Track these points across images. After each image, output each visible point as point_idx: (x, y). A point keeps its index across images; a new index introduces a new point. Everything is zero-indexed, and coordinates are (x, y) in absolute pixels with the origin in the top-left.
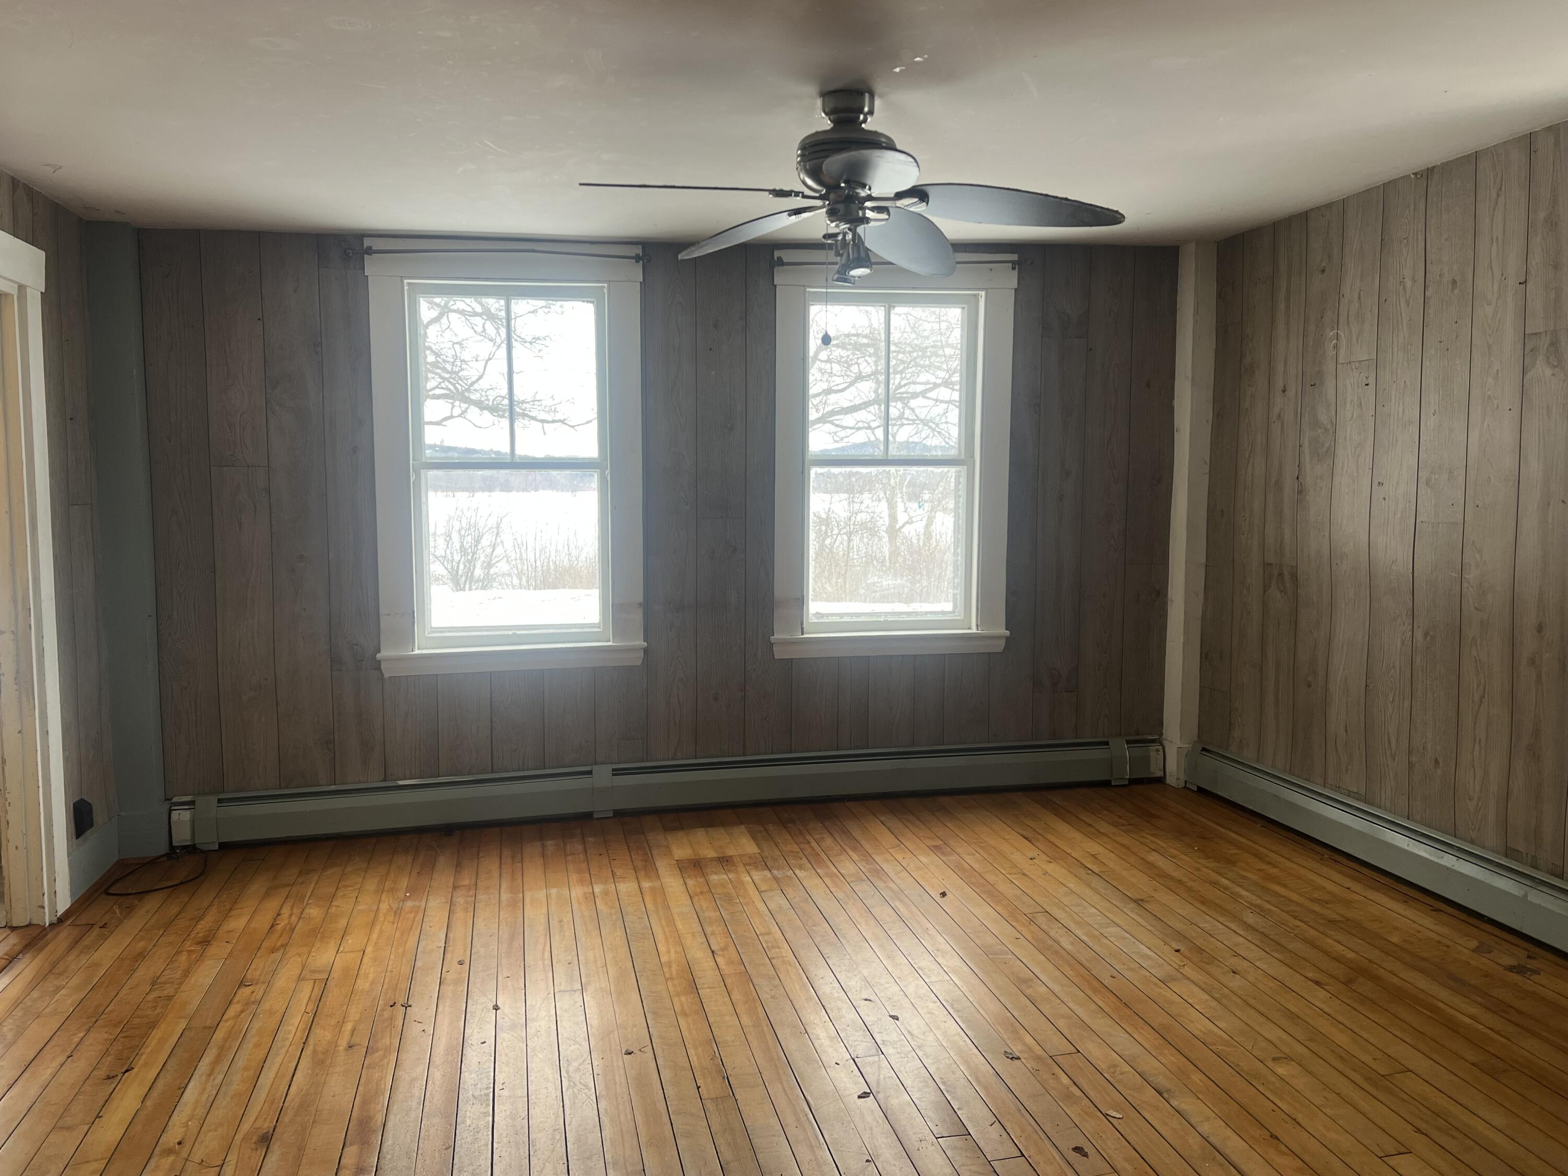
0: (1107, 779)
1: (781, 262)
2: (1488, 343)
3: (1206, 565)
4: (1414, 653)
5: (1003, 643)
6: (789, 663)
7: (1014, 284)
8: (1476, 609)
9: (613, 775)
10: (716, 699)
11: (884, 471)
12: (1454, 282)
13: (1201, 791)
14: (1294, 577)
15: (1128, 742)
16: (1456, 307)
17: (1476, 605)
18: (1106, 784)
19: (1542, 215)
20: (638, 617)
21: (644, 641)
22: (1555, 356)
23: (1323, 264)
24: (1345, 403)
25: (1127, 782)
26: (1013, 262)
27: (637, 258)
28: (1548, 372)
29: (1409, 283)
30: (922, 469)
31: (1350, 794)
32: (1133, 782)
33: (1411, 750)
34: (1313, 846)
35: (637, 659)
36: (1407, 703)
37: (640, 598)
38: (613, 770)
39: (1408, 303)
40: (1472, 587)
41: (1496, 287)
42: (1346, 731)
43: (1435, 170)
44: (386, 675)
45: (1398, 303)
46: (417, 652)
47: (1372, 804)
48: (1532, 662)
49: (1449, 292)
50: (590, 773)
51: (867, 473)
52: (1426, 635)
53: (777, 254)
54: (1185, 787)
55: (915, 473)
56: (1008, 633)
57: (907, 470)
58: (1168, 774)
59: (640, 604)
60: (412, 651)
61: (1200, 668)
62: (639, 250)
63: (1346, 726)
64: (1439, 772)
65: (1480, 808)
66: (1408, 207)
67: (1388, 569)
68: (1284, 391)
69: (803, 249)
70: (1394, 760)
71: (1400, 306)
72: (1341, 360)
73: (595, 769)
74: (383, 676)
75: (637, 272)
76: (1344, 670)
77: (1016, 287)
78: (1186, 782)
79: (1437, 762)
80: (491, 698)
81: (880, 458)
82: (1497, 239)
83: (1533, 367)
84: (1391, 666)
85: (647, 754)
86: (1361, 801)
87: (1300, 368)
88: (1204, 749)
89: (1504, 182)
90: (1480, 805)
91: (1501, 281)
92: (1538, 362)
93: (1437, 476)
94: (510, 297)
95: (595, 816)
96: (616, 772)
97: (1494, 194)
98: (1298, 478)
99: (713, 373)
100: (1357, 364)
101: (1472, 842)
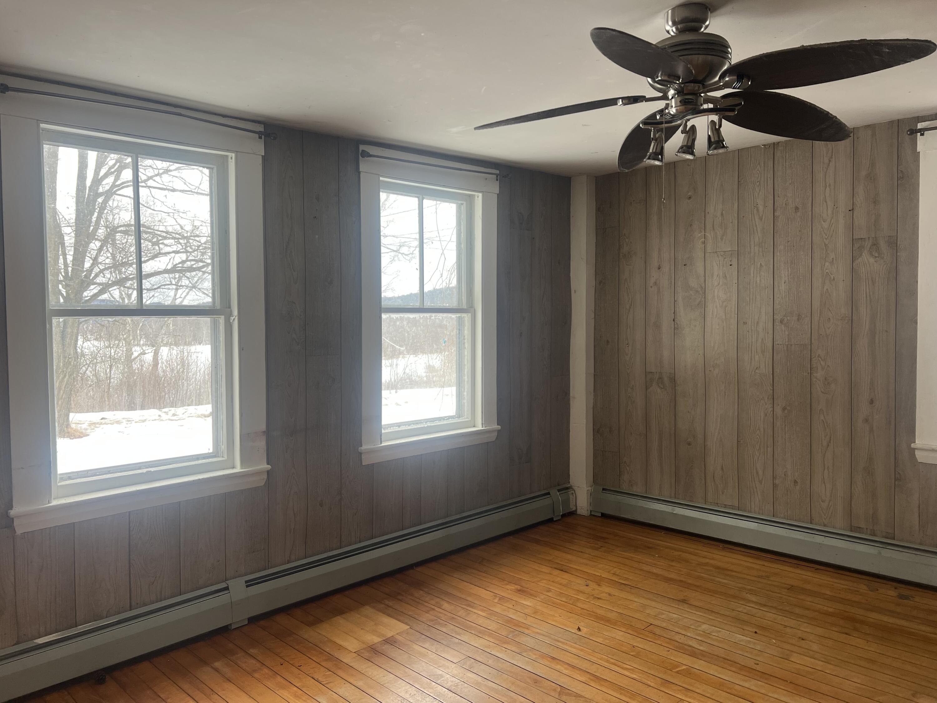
0: (549, 517)
1: (365, 154)
2: (825, 243)
3: (594, 375)
4: (775, 419)
5: (495, 434)
6: (371, 466)
7: (497, 191)
8: (823, 393)
9: (247, 586)
10: (321, 505)
11: (424, 316)
12: (797, 208)
13: (603, 515)
14: (673, 380)
15: (559, 491)
16: (798, 222)
17: (823, 390)
18: (551, 520)
19: (864, 173)
20: (262, 444)
21: (268, 464)
22: (876, 251)
23: (689, 194)
24: (712, 276)
25: (560, 518)
26: (497, 175)
27: (260, 134)
28: (872, 260)
29: (761, 208)
30: (445, 315)
31: (725, 506)
32: (563, 516)
33: (774, 476)
34: (706, 541)
35: (261, 481)
36: (770, 450)
37: (263, 427)
38: (246, 582)
39: (761, 219)
40: (820, 380)
41: (830, 212)
42: (722, 469)
43: (780, 144)
44: (19, 531)
45: (753, 219)
46: (54, 503)
47: (745, 511)
48: (866, 420)
49: (793, 214)
50: (227, 588)
51: (413, 318)
52: (784, 409)
53: (362, 147)
54: (591, 515)
55: (441, 318)
56: (499, 427)
57: (437, 316)
58: (578, 508)
59: (264, 432)
60: (49, 503)
61: (593, 439)
62: (261, 128)
63: (722, 466)
64: (798, 487)
65: (831, 506)
66: (759, 164)
67: (753, 373)
68: (659, 268)
69: (378, 146)
70: (761, 483)
71: (755, 220)
72: (709, 249)
73: (231, 583)
74: (15, 532)
75: (260, 148)
76: (719, 433)
77: (498, 193)
78: (591, 511)
79: (796, 482)
80: (129, 536)
81: (418, 307)
82: (830, 185)
83: (860, 257)
84: (757, 428)
85: (269, 561)
86: (736, 509)
87: (672, 255)
88: (603, 489)
89: (834, 153)
90: (830, 504)
91: (834, 209)
92: (863, 254)
93: (789, 318)
94: (139, 155)
95: (233, 627)
96: (249, 584)
97: (826, 161)
98: (674, 320)
99: (317, 236)
100: (722, 253)
101: (825, 525)
